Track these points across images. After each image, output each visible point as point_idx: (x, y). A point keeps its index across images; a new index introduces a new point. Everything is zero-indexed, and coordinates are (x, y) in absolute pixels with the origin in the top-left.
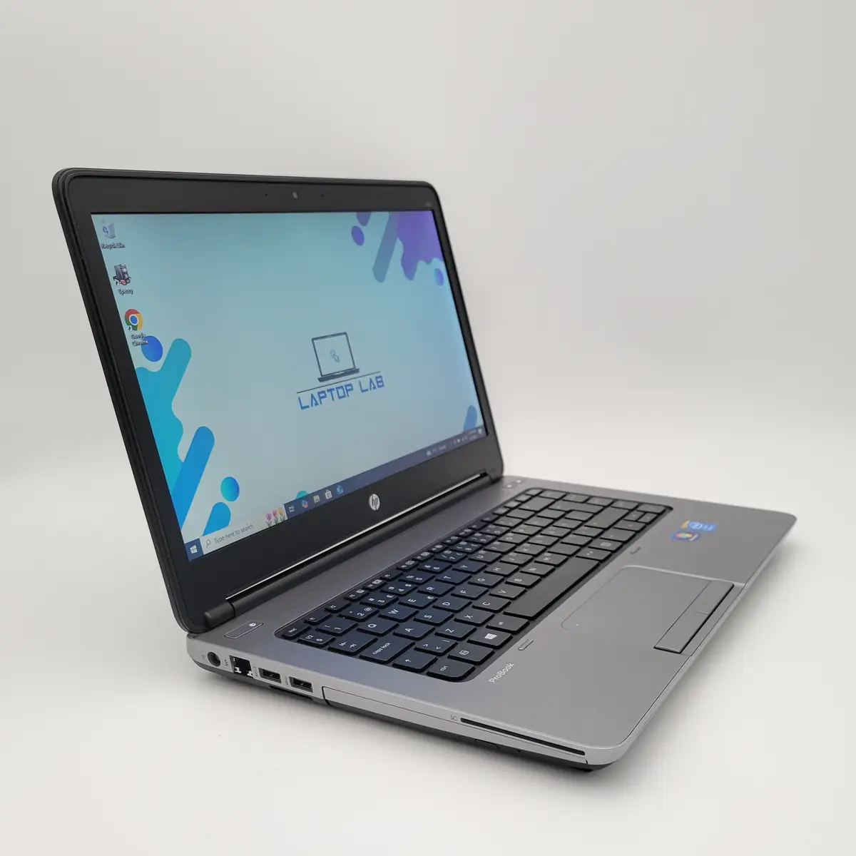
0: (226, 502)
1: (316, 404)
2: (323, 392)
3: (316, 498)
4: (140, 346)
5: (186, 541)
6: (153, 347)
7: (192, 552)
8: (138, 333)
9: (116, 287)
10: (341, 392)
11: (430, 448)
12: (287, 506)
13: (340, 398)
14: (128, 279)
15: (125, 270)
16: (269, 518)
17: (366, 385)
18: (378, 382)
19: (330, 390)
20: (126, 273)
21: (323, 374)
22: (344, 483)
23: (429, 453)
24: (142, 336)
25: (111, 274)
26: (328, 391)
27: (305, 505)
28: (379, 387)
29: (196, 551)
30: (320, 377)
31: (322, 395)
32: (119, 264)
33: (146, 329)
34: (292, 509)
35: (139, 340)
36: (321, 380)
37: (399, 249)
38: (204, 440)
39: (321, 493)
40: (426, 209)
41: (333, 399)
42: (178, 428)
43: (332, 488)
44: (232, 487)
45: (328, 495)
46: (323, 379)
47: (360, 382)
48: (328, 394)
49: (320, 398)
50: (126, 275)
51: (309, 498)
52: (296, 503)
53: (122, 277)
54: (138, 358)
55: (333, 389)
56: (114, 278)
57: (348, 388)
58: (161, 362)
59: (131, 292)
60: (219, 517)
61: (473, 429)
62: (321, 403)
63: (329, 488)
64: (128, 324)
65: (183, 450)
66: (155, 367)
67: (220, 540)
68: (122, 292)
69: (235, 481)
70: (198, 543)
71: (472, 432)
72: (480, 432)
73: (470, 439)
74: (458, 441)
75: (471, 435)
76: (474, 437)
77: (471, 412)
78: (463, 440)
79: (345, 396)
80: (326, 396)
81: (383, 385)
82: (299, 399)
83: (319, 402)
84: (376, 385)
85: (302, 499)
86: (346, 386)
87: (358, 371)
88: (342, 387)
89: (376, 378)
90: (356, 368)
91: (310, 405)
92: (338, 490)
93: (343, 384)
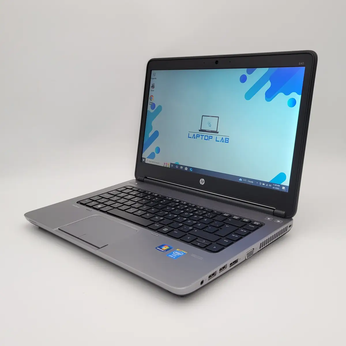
0: (155, 153)
1: (195, 138)
2: (199, 135)
3: (181, 167)
4: (150, 105)
5: (143, 156)
6: (153, 106)
8: (151, 101)
9: (151, 89)
10: (206, 138)
11: (242, 178)
12: (171, 164)
13: (205, 139)
15: (154, 85)
16: (165, 164)
17: (219, 139)
18: (225, 140)
19: (202, 136)
22: (193, 168)
23: (240, 180)
24: (152, 103)
25: (151, 85)
26: (201, 135)
27: (177, 167)
28: (225, 142)
29: (144, 161)
30: (200, 129)
31: (198, 136)
32: (153, 83)
34: (172, 166)
35: (151, 103)
36: (200, 131)
38: (156, 134)
39: (184, 167)
40: (302, 66)
41: (202, 139)
42: (152, 128)
43: (189, 168)
44: (158, 150)
45: (186, 169)
46: (201, 130)
47: (216, 137)
48: (201, 137)
49: (197, 137)
51: (179, 166)
52: (175, 165)
53: (153, 87)
54: (149, 108)
55: (204, 136)
56: (151, 87)
57: (210, 137)
58: (154, 110)
59: (154, 91)
60: (152, 156)
64: (150, 99)
65: (150, 134)
66: (152, 111)
67: (150, 162)
68: (152, 91)
69: (160, 149)
70: (145, 159)
71: (276, 185)
72: (284, 188)
73: (273, 188)
74: (264, 184)
75: (275, 187)
76: (277, 188)
77: (282, 176)
78: (267, 185)
79: (207, 140)
80: (199, 137)
81: (228, 142)
82: (189, 134)
83: (196, 137)
84: (224, 141)
85: (177, 165)
86: (210, 136)
87: (218, 133)
88: (208, 136)
89: (226, 138)
90: (217, 131)
91: (192, 137)
92: (190, 169)
93: (209, 135)
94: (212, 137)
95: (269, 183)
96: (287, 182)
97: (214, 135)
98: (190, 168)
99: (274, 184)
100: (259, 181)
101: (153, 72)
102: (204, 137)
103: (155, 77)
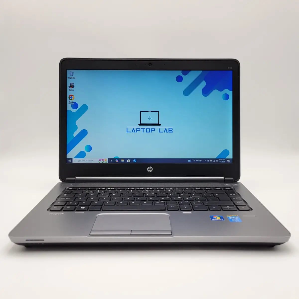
0: (86, 152)
1: (135, 132)
2: (140, 129)
3: (123, 161)
4: (71, 105)
5: (68, 157)
6: (75, 105)
7: (69, 161)
8: (71, 101)
9: (68, 88)
10: (148, 130)
11: (191, 159)
12: (109, 159)
13: (147, 132)
14: (73, 87)
15: (73, 84)
16: (100, 160)
17: (162, 130)
18: (169, 130)
19: (143, 129)
20: (73, 85)
21: (141, 123)
22: (136, 159)
23: (189, 161)
24: (73, 102)
25: (68, 85)
26: (142, 129)
27: (117, 161)
28: (169, 132)
29: (70, 161)
31: (138, 130)
32: (72, 83)
34: (111, 161)
35: (71, 103)
36: (139, 125)
37: (203, 84)
38: (84, 133)
39: (126, 160)
41: (143, 132)
42: (76, 128)
43: (132, 160)
44: (89, 148)
45: (129, 161)
46: (141, 125)
47: (159, 129)
48: (142, 130)
49: (137, 130)
50: (73, 86)
51: (120, 160)
52: (114, 160)
53: (72, 86)
54: (69, 107)
55: (145, 129)
56: (69, 86)
57: (152, 130)
58: (76, 110)
59: (73, 90)
60: (82, 155)
61: (224, 159)
62: (137, 132)
63: (130, 159)
64: (69, 98)
65: (75, 134)
66: (74, 111)
67: (79, 161)
68: (70, 90)
69: (91, 147)
70: (71, 159)
71: (222, 160)
72: (228, 161)
73: (220, 162)
74: (211, 161)
76: (223, 162)
77: (226, 152)
78: (214, 161)
79: (149, 132)
80: (140, 130)
81: (172, 132)
82: (127, 129)
83: (136, 131)
84: (168, 131)
85: (116, 159)
86: (151, 129)
87: (160, 125)
88: (149, 129)
89: (169, 129)
90: (160, 124)
91: (131, 132)
92: (134, 161)
93: (150, 128)
94: (154, 129)
95: (215, 159)
96: (230, 156)
99: (220, 159)
100: (207, 159)
101: (69, 71)
102: (145, 130)
103: (73, 77)
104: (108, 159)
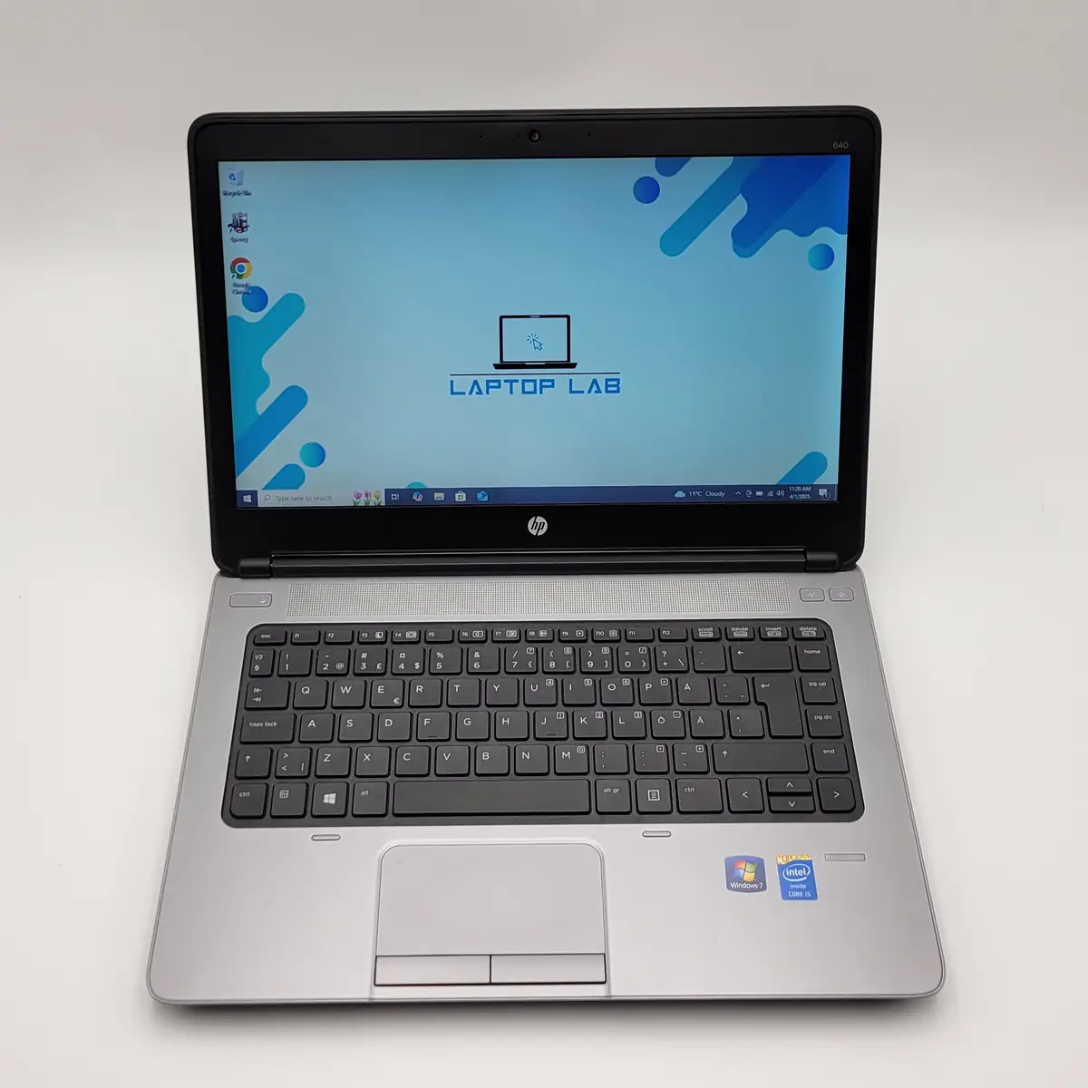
0: (305, 467)
1: (480, 392)
2: (499, 381)
3: (439, 496)
4: (241, 296)
5: (239, 487)
6: (256, 298)
7: (244, 501)
8: (239, 281)
9: (227, 234)
10: (529, 387)
11: (684, 489)
12: (388, 492)
13: (524, 392)
14: (246, 227)
15: (244, 218)
16: (358, 496)
17: (582, 383)
18: (607, 386)
19: (511, 382)
20: (246, 222)
21: (504, 360)
22: (491, 492)
23: (680, 494)
24: (248, 287)
25: (226, 219)
26: (506, 381)
27: (418, 498)
28: (607, 391)
29: (250, 501)
30: (498, 362)
31: (494, 384)
32: (238, 212)
33: (252, 280)
34: (395, 497)
35: (242, 289)
36: (497, 366)
38: (294, 400)
39: (450, 492)
40: (841, 152)
41: (511, 393)
42: (265, 381)
43: (471, 492)
44: (317, 454)
45: (461, 498)
46: (502, 365)
47: (571, 381)
48: (506, 386)
49: (488, 387)
50: (244, 224)
51: (427, 492)
52: (408, 492)
53: (239, 225)
54: (235, 306)
55: (517, 381)
56: (229, 225)
57: (544, 384)
58: (265, 311)
59: (246, 240)
60: (290, 477)
61: (808, 486)
62: (488, 393)
63: (464, 490)
64: (233, 270)
65: (263, 403)
66: (253, 317)
67: (283, 499)
68: (234, 240)
69: (323, 449)
70: (254, 494)
71: (799, 489)
72: (822, 492)
73: (791, 497)
74: (759, 493)
75: (795, 493)
76: (803, 497)
77: (814, 461)
78: (771, 494)
79: (535, 392)
80: (499, 387)
81: (618, 391)
82: (452, 382)
83: (484, 391)
84: (602, 389)
85: (415, 490)
86: (542, 381)
87: (573, 366)
88: (535, 381)
89: (607, 380)
90: (572, 362)
91: (467, 392)
92: (479, 496)
93: (538, 378)
94: (552, 381)
95: (775, 488)
96: (831, 476)
97: (560, 377)
98: (479, 492)
99: (792, 486)
100: (743, 488)
101: (225, 168)
102: (517, 386)
103: (241, 189)
104: (386, 490)
